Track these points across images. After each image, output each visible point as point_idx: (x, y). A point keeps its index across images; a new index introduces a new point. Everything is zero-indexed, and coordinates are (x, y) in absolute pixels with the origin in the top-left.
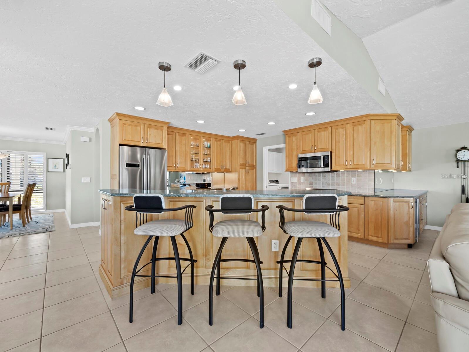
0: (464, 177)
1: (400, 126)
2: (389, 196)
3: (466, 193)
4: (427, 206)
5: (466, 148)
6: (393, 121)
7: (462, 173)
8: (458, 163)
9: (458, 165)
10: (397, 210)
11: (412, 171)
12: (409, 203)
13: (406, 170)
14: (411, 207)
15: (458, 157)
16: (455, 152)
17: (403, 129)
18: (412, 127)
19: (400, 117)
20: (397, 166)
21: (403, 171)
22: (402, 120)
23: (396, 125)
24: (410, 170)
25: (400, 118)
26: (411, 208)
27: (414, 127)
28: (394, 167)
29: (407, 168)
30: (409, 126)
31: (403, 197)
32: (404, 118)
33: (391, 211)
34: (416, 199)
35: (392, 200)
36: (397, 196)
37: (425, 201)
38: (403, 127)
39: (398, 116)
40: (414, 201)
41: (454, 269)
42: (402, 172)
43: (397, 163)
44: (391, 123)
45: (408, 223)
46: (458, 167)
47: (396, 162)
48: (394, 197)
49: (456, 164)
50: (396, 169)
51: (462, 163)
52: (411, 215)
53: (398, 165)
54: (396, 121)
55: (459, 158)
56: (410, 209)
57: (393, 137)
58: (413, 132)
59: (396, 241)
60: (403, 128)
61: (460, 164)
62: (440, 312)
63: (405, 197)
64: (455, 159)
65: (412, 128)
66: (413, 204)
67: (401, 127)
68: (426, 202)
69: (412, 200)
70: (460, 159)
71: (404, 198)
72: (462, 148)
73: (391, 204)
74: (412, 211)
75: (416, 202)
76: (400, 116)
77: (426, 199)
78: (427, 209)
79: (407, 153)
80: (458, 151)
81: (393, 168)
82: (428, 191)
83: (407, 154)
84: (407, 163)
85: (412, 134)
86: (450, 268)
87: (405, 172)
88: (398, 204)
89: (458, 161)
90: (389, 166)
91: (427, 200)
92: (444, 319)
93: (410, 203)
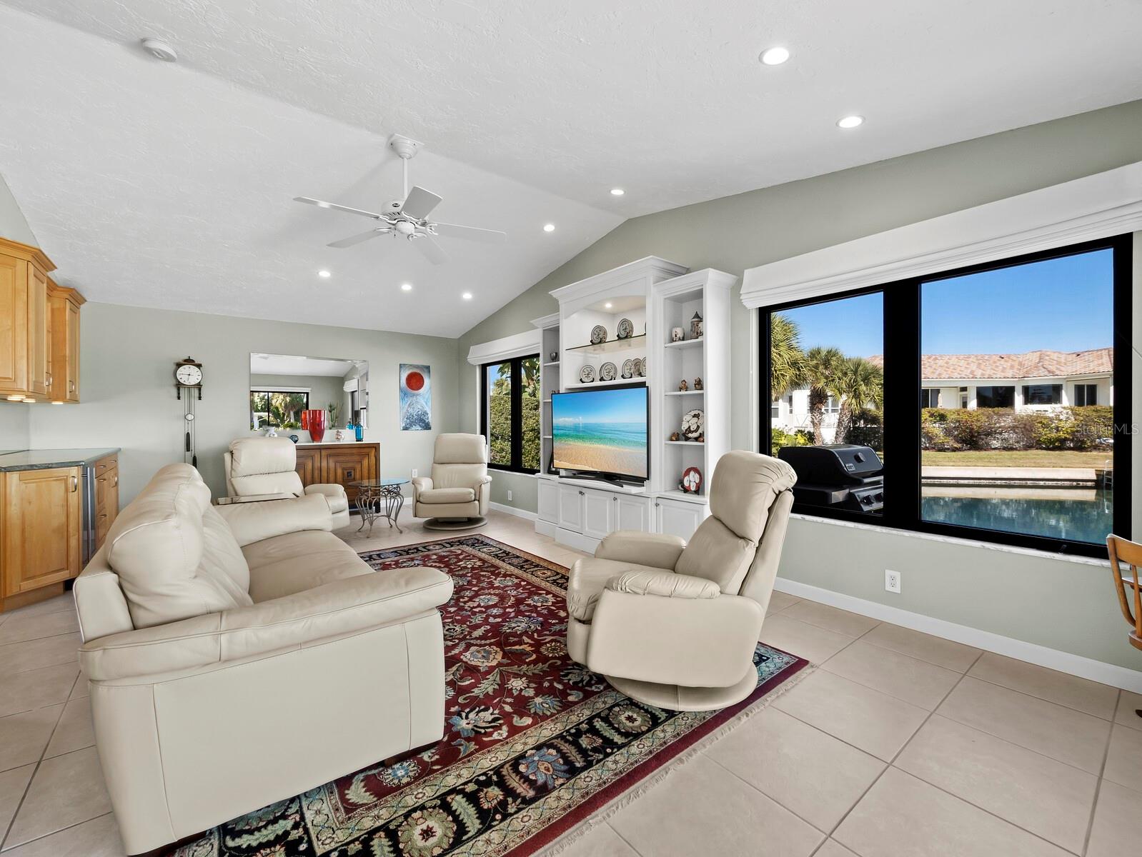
0: (190, 417)
1: (43, 283)
2: (5, 468)
3: (193, 449)
4: (116, 483)
5: (193, 361)
6: (21, 265)
7: (186, 410)
8: (179, 389)
9: (179, 394)
10: (30, 503)
11: (80, 401)
12: (66, 481)
13: (63, 399)
14: (71, 488)
15: (178, 377)
16: (174, 367)
17: (55, 293)
18: (83, 295)
19: (46, 260)
20: (35, 386)
21: (56, 400)
22: (52, 270)
23: (32, 278)
24: (74, 400)
25: (42, 262)
26: (71, 490)
27: (85, 295)
28: (25, 388)
29: (68, 394)
30: (74, 289)
31: (48, 466)
32: (56, 265)
33: (13, 508)
34: (85, 468)
35: (14, 478)
36: (32, 466)
37: (112, 473)
38: (52, 287)
39: (36, 254)
40: (80, 475)
41: (129, 582)
42: (54, 403)
43: (32, 377)
44: (15, 267)
45: (64, 531)
46: (179, 398)
47: (30, 375)
48: (23, 468)
49: (174, 391)
50: (30, 394)
51: (186, 389)
52: (71, 510)
53: (37, 384)
54: (31, 267)
55: (180, 380)
56: (70, 494)
57: (21, 306)
58: (82, 306)
59: (28, 585)
60: (54, 289)
61: (182, 391)
62: (98, 674)
63: (54, 466)
64: (174, 382)
65: (80, 295)
66: (76, 480)
67: (47, 283)
68: (116, 475)
69: (74, 471)
70: (182, 381)
71: (51, 468)
72: (185, 361)
73: (13, 489)
74: (75, 498)
75: (84, 476)
76: (41, 254)
77: (116, 467)
78: (117, 491)
79: (65, 356)
80: (179, 365)
81: (20, 392)
82: (120, 449)
83: (67, 359)
84: (68, 380)
85: (81, 310)
86: (119, 582)
87: (61, 403)
88: (35, 484)
89: (179, 385)
90: (9, 385)
91: (117, 470)
92: (105, 684)
93: (70, 480)
